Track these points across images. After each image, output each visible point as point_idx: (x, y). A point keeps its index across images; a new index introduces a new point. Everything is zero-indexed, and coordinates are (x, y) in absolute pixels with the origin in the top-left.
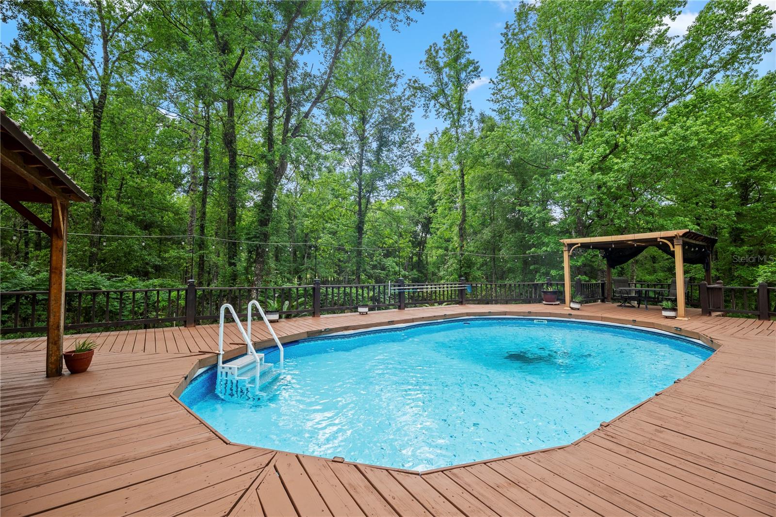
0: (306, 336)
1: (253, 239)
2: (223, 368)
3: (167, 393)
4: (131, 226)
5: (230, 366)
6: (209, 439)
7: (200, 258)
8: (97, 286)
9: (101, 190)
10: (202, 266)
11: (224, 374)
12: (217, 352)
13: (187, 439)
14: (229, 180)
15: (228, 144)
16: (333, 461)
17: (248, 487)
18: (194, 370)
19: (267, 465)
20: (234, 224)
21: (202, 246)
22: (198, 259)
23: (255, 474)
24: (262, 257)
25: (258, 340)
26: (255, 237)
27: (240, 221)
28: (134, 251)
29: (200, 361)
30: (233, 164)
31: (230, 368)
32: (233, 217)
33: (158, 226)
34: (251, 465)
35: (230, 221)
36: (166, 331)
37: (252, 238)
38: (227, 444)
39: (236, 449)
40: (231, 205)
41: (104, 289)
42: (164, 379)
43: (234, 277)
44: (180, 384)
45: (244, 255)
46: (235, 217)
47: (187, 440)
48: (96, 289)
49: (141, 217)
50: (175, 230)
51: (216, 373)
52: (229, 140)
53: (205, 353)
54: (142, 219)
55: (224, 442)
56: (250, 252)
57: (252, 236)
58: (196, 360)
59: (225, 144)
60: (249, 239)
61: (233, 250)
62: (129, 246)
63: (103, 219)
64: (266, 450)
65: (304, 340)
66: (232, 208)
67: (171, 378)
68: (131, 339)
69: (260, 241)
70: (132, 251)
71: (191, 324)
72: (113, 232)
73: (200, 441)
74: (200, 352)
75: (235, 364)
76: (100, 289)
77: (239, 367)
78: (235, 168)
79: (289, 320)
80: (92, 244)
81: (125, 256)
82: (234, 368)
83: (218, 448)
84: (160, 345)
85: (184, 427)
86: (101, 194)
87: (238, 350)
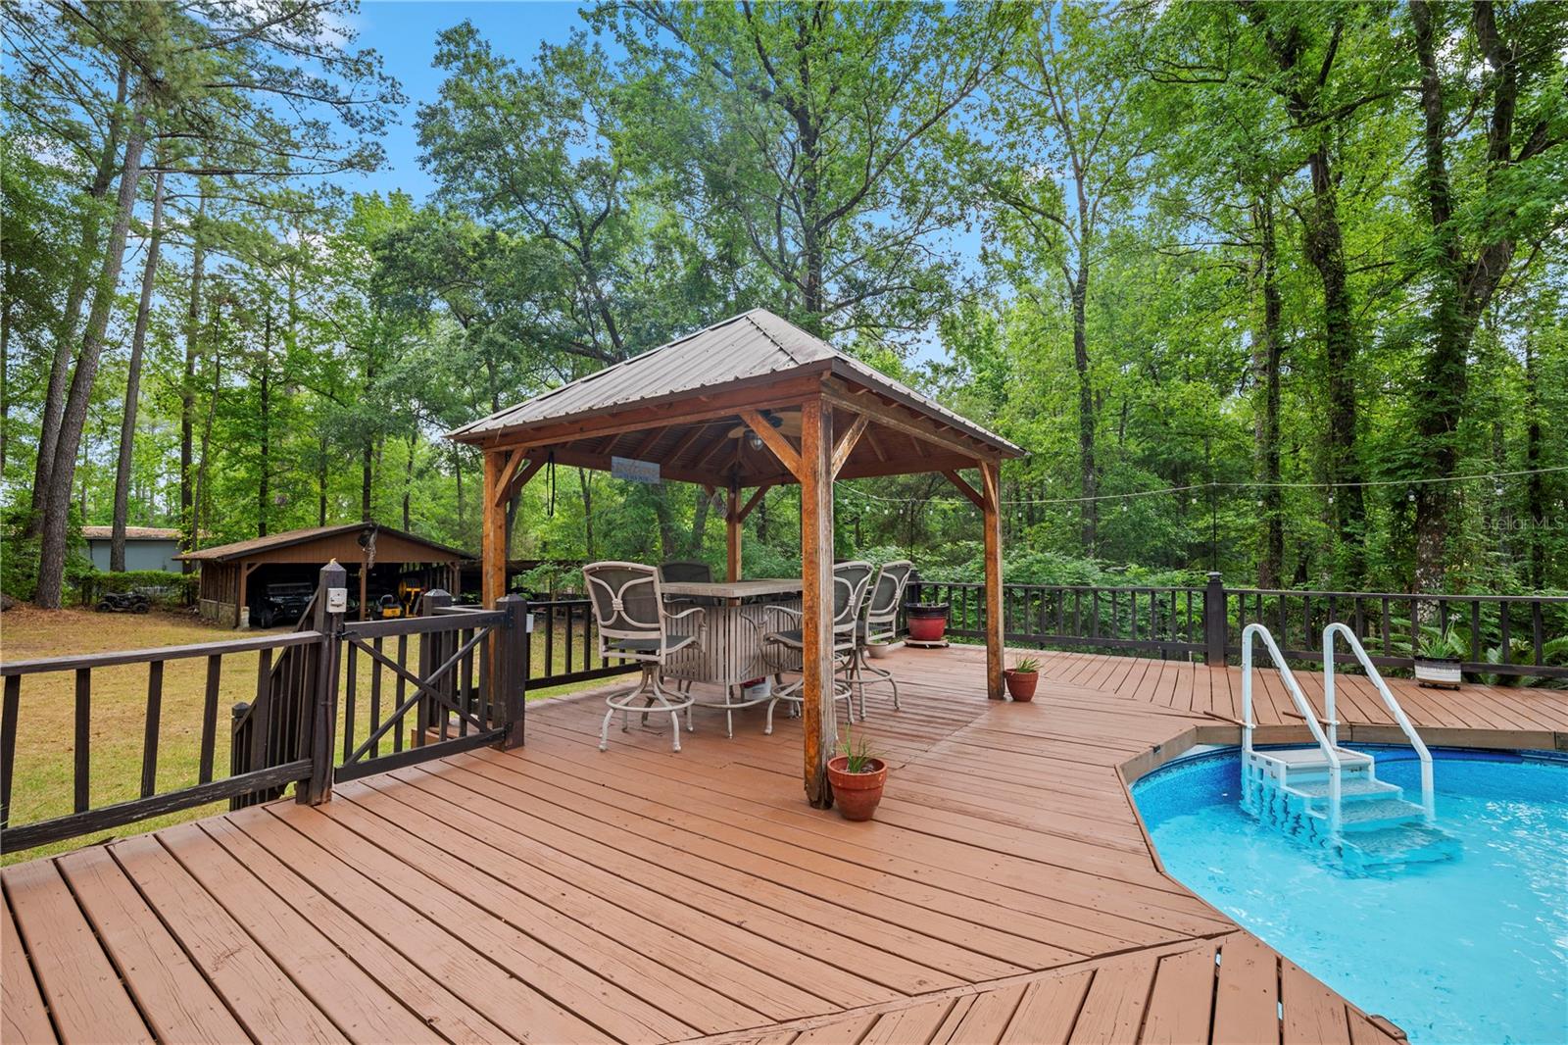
0: (1549, 746)
1: (1400, 473)
2: (1254, 758)
3: (1112, 762)
4: (1143, 475)
5: (1271, 759)
6: (1135, 851)
7: (1272, 527)
8: (1085, 580)
9: (1091, 423)
10: (1276, 543)
11: (1256, 770)
12: (1241, 722)
13: (1104, 835)
14: (1329, 340)
15: (1320, 257)
16: (1368, 1020)
17: (1147, 945)
18: (1180, 741)
19: (1208, 937)
20: (1350, 440)
21: (1276, 500)
22: (1268, 529)
23: (1175, 937)
24: (1437, 515)
25: (1362, 720)
26: (1409, 465)
27: (1367, 429)
28: (1148, 519)
29: (1198, 729)
30: (1338, 299)
31: (1269, 763)
32: (1344, 423)
33: (1197, 469)
34: (1173, 920)
35: (1338, 435)
36: (1169, 666)
37: (1399, 468)
38: (1158, 870)
39: (1166, 885)
40: (1337, 398)
41: (1094, 586)
42: (1120, 741)
43: (1357, 568)
44: (1141, 757)
45: (1382, 515)
46: (1352, 424)
47: (1102, 836)
48: (1085, 584)
49: (1165, 456)
50: (1231, 472)
51: (1239, 766)
52: (1322, 250)
53: (1214, 717)
54: (1165, 460)
55: (1156, 866)
56: (1401, 506)
57: (1398, 463)
58: (1190, 725)
59: (1313, 261)
60: (1389, 473)
61: (1351, 504)
62: (1139, 512)
63: (1100, 470)
64: (1220, 914)
65: (1544, 757)
66: (1343, 404)
67: (1130, 743)
68: (1123, 669)
69: (1425, 475)
70: (1143, 519)
71: (1218, 661)
72: (1116, 489)
73: (1119, 846)
74: (1205, 713)
75: (1281, 759)
76: (1088, 584)
77: (1290, 766)
78: (1344, 306)
79: (1505, 691)
80: (1085, 513)
81: (1134, 530)
82: (1278, 764)
83: (1141, 870)
84: (1148, 686)
85: (1109, 818)
86: (1091, 429)
87: (1296, 731)
